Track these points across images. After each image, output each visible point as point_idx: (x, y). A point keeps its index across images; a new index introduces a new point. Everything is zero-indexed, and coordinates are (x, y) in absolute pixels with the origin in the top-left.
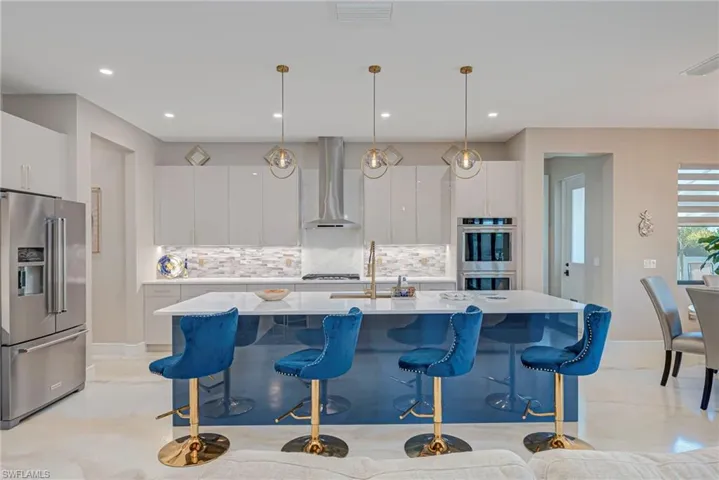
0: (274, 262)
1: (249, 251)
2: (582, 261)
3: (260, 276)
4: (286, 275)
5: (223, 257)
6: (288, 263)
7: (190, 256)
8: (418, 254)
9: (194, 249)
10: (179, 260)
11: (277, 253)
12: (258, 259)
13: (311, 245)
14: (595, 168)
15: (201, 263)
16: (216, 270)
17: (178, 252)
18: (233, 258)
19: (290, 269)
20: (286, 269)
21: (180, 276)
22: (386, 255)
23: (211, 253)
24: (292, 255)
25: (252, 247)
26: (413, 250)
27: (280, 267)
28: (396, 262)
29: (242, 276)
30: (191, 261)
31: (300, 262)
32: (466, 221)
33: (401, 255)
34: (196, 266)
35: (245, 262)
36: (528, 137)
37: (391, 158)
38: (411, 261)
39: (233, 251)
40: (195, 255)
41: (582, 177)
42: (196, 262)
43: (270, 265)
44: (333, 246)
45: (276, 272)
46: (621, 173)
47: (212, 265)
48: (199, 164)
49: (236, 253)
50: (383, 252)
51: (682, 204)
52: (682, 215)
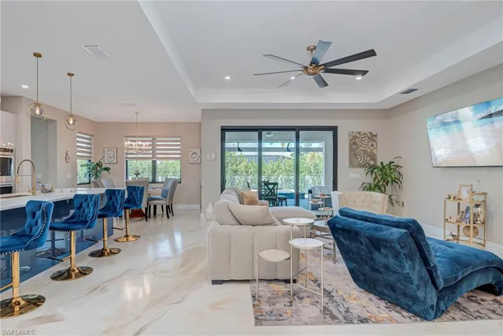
51: (78, 149)
52: (78, 154)
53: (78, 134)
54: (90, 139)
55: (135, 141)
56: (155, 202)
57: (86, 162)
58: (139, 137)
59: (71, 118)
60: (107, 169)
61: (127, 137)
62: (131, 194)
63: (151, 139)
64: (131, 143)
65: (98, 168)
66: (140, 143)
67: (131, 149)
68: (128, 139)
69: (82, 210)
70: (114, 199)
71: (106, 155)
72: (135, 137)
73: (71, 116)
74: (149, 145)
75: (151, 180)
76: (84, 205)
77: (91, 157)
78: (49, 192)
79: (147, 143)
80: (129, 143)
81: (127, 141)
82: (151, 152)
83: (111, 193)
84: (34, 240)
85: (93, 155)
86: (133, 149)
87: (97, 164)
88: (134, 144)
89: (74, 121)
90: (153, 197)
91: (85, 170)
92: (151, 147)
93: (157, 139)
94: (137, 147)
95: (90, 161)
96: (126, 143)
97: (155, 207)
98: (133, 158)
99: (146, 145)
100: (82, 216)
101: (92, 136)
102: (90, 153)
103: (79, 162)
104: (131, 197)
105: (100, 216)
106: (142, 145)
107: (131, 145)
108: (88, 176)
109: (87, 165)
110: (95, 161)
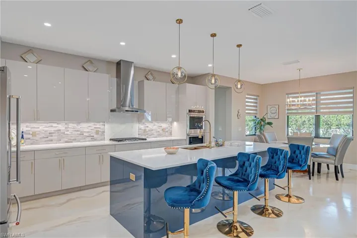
0: (88, 132)
1: (71, 125)
3: (79, 142)
4: (95, 140)
5: (52, 129)
6: (97, 132)
7: (25, 129)
8: (161, 127)
9: (28, 124)
11: (90, 126)
12: (78, 131)
15: (34, 134)
16: (46, 139)
18: (60, 130)
19: (98, 136)
20: (96, 136)
22: (148, 127)
23: (42, 127)
24: (100, 128)
25: (73, 123)
26: (159, 125)
27: (92, 135)
28: (152, 130)
29: (66, 142)
30: (27, 134)
31: (104, 132)
32: (190, 111)
33: (155, 127)
34: (30, 136)
35: (68, 133)
37: (150, 76)
38: (159, 130)
39: (60, 126)
40: (29, 129)
42: (29, 134)
43: (85, 134)
45: (90, 139)
47: (43, 135)
49: (61, 127)
50: (147, 125)
51: (247, 108)
52: (247, 111)
53: (247, 96)
54: (256, 99)
55: (298, 97)
56: (320, 160)
57: (253, 118)
58: (301, 93)
59: (239, 83)
60: (270, 124)
61: (287, 94)
62: (295, 152)
63: (314, 94)
64: (294, 99)
65: (262, 123)
66: (303, 99)
67: (293, 105)
68: (290, 96)
69: (245, 168)
70: (276, 157)
71: (269, 112)
72: (298, 93)
73: (239, 81)
74: (313, 100)
75: (313, 135)
76: (247, 164)
77: (256, 114)
78: (221, 146)
79: (311, 99)
80: (291, 99)
81: (288, 98)
82: (314, 106)
83: (273, 152)
84: (198, 201)
85: (258, 112)
86: (294, 105)
87: (261, 119)
88: (296, 100)
89: (241, 85)
90: (317, 153)
91: (252, 124)
92: (314, 102)
93: (322, 93)
94: (299, 103)
95: (256, 117)
96: (288, 100)
97: (319, 165)
98: (294, 113)
99: (310, 100)
100: (245, 175)
101: (258, 96)
102: (256, 110)
103: (248, 118)
104: (295, 156)
105: (262, 176)
106: (305, 101)
107: (293, 101)
108: (254, 129)
109: (254, 120)
110: (260, 117)
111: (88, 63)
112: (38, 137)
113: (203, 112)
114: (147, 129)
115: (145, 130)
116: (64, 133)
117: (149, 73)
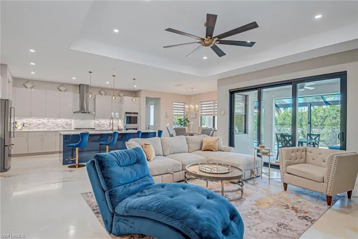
0: (61, 124)
1: (51, 120)
2: (153, 125)
3: (55, 129)
4: (66, 129)
5: (40, 122)
6: (67, 125)
7: (25, 122)
9: (27, 119)
10: (20, 123)
11: (62, 121)
12: (55, 123)
13: (75, 119)
14: (156, 101)
15: (30, 124)
16: (37, 127)
17: (20, 120)
18: (44, 123)
20: (66, 127)
21: (21, 129)
23: (34, 121)
24: (68, 122)
27: (63, 126)
30: (26, 124)
31: (71, 124)
32: (126, 113)
34: (28, 125)
35: (49, 124)
36: (142, 92)
37: (103, 92)
40: (27, 122)
41: (153, 102)
43: (59, 125)
44: (83, 119)
45: (62, 128)
46: (162, 102)
47: (35, 125)
48: (29, 88)
49: (45, 121)
50: (100, 121)
51: (174, 111)
52: (174, 113)
53: (174, 103)
54: (183, 105)
61: (201, 102)
63: (212, 102)
71: (192, 114)
77: (183, 115)
92: (212, 108)
95: (184, 117)
98: (204, 115)
101: (185, 103)
111: (61, 86)
112: (32, 126)
113: (137, 113)
114: (100, 124)
115: (99, 124)
116: (46, 124)
117: (102, 90)
